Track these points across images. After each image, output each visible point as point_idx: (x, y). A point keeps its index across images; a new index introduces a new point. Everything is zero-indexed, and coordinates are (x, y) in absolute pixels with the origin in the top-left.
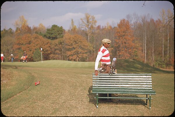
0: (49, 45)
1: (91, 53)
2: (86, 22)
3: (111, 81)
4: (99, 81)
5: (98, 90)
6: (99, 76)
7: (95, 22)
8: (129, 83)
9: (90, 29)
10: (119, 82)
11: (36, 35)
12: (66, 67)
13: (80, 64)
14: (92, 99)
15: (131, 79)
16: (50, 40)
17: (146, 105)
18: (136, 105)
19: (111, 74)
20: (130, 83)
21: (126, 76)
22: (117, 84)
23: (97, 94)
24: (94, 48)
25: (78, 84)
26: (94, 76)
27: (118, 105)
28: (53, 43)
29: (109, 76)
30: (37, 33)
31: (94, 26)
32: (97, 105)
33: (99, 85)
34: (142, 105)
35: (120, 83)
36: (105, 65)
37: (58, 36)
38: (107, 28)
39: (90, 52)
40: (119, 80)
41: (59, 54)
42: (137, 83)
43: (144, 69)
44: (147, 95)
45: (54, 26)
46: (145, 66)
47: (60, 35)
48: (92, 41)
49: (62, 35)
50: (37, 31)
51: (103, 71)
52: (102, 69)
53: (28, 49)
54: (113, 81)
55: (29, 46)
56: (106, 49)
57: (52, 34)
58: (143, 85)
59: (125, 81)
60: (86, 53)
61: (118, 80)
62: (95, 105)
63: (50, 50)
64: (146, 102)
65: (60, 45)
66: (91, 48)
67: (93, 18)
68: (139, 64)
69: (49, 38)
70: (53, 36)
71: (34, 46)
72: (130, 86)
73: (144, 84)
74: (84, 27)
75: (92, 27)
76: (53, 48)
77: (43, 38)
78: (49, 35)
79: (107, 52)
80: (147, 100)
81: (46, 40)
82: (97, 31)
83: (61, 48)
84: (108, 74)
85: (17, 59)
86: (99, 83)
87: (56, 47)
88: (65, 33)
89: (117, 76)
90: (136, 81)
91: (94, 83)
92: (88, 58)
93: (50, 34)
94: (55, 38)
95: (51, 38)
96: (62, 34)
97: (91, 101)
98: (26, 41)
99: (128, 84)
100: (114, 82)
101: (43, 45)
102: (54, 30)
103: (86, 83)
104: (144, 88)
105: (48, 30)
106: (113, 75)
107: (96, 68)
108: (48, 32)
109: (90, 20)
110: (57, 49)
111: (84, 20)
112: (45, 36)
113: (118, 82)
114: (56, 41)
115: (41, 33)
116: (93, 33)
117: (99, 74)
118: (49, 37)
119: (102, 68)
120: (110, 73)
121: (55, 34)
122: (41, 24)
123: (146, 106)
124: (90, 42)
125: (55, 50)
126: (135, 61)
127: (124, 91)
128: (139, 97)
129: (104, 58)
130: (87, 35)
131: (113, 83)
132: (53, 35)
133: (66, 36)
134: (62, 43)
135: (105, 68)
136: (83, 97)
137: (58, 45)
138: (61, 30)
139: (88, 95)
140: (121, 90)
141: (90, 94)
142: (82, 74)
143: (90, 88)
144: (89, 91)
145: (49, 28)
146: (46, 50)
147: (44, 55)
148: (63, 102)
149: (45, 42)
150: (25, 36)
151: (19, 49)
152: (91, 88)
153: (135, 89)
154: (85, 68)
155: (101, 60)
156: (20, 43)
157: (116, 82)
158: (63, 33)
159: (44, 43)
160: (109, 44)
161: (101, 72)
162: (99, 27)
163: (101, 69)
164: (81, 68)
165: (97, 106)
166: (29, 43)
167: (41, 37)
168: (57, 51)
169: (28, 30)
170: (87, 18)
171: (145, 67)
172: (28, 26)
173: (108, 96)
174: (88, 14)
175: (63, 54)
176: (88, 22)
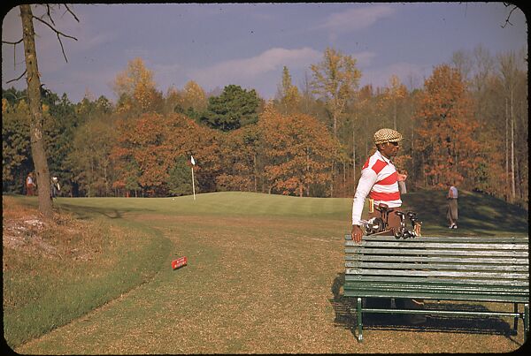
0: (214, 146)
1: (341, 171)
2: (326, 76)
3: (401, 259)
4: (367, 258)
5: (363, 287)
6: (364, 243)
7: (356, 75)
8: (458, 266)
9: (340, 96)
10: (427, 263)
11: (176, 116)
12: (264, 215)
13: (309, 203)
14: (344, 313)
15: (466, 253)
16: (217, 133)
17: (515, 334)
18: (481, 336)
19: (401, 239)
20: (463, 267)
21: (448, 245)
22: (420, 270)
23: (359, 299)
24: (351, 156)
25: (301, 267)
26: (349, 243)
27: (425, 335)
28: (228, 141)
29: (397, 244)
30: (179, 109)
31: (352, 87)
32: (360, 333)
33: (366, 272)
34: (501, 334)
35: (431, 266)
36: (384, 210)
37: (243, 120)
38: (391, 93)
39: (340, 167)
40: (426, 256)
41: (244, 174)
42: (484, 267)
43: (508, 220)
44: (516, 304)
45: (232, 90)
46: (510, 213)
47: (248, 115)
48: (344, 135)
49: (253, 115)
50: (180, 105)
51: (376, 227)
52: (375, 223)
53: (155, 158)
54: (407, 259)
55: (155, 149)
56: (388, 161)
57: (224, 113)
58: (504, 271)
59: (446, 260)
60: (328, 170)
61: (423, 256)
62: (354, 333)
63: (217, 163)
64: (512, 327)
65: (249, 148)
66: (344, 157)
67: (350, 64)
68: (493, 206)
69: (216, 125)
70: (227, 118)
71: (172, 150)
72: (462, 274)
73: (507, 268)
74: (322, 90)
75: (346, 90)
76: (228, 156)
77: (197, 126)
78: (217, 116)
79: (389, 170)
80: (516, 319)
81: (205, 132)
82: (361, 104)
83: (250, 157)
84: (393, 238)
85: (122, 187)
86: (366, 265)
87: (237, 154)
88: (264, 110)
89: (422, 245)
90: (481, 260)
91: (349, 264)
92: (334, 185)
93: (218, 113)
94: (234, 124)
95: (222, 124)
96: (253, 112)
97: (339, 320)
98: (147, 134)
99: (456, 270)
100: (413, 262)
101: (196, 145)
102: (230, 100)
103: (327, 262)
104: (506, 282)
105: (214, 101)
106: (408, 239)
107: (357, 219)
108: (214, 106)
109: (342, 71)
110: (239, 159)
111: (319, 71)
112: (203, 119)
113: (424, 263)
114: (237, 135)
115: (191, 109)
116: (347, 110)
117: (364, 237)
118: (217, 121)
119: (374, 219)
120: (399, 233)
121: (234, 112)
122: (192, 85)
123: (513, 337)
124: (340, 137)
125: (234, 161)
126: (481, 196)
127: (443, 292)
128: (490, 309)
129: (379, 189)
130: (330, 115)
131: (409, 265)
132: (227, 115)
133: (267, 119)
134: (253, 140)
135: (385, 220)
136: (316, 306)
137: (243, 147)
138: (251, 100)
139: (331, 301)
140: (433, 287)
141: (338, 299)
142: (316, 235)
143: (336, 280)
144: (335, 291)
145: (215, 96)
146: (206, 163)
147: (199, 176)
148: (256, 323)
149: (203, 139)
150: (143, 120)
151: (128, 158)
152: (340, 281)
153: (477, 286)
154: (325, 216)
155: (371, 195)
156: (130, 142)
157: (419, 263)
158: (257, 109)
159: (199, 141)
160: (395, 144)
161: (370, 231)
162: (367, 91)
163: (371, 221)
164: (311, 216)
165: (360, 337)
166: (158, 141)
167: (191, 122)
168: (240, 165)
169: (156, 102)
170: (332, 65)
171: (510, 215)
172: (153, 91)
173: (393, 304)
174: (334, 52)
175: (257, 175)
176: (333, 77)
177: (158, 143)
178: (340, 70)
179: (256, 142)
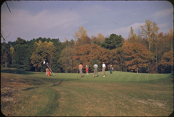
0: (107, 55)
1: (152, 63)
2: (146, 29)
7: (157, 29)
9: (151, 36)
11: (94, 45)
16: (108, 50)
24: (156, 57)
28: (111, 53)
30: (95, 42)
31: (155, 33)
37: (117, 46)
38: (170, 34)
39: (151, 61)
41: (117, 64)
45: (113, 35)
47: (118, 44)
48: (153, 50)
49: (120, 44)
53: (87, 59)
55: (87, 56)
60: (147, 62)
63: (108, 60)
65: (119, 55)
66: (153, 58)
67: (155, 24)
69: (108, 47)
70: (111, 45)
71: (92, 56)
74: (145, 35)
75: (153, 34)
76: (111, 58)
77: (101, 48)
78: (108, 44)
81: (104, 50)
82: (159, 39)
83: (119, 58)
85: (77, 69)
87: (115, 57)
88: (124, 42)
92: (149, 68)
94: (114, 47)
95: (109, 47)
96: (120, 43)
98: (84, 51)
102: (112, 39)
105: (107, 39)
108: (107, 41)
110: (115, 59)
111: (144, 28)
112: (103, 45)
114: (115, 51)
115: (99, 42)
116: (154, 41)
118: (108, 46)
121: (114, 43)
122: (100, 34)
124: (151, 51)
125: (114, 59)
130: (148, 43)
132: (111, 44)
133: (125, 45)
134: (120, 52)
137: (117, 55)
138: (120, 39)
150: (83, 46)
151: (78, 59)
156: (79, 54)
158: (122, 42)
159: (102, 53)
162: (161, 34)
166: (88, 53)
167: (99, 47)
168: (116, 61)
169: (87, 40)
170: (148, 26)
172: (87, 37)
174: (149, 21)
175: (122, 64)
176: (149, 30)
177: (88, 54)
178: (151, 27)
179: (121, 53)
